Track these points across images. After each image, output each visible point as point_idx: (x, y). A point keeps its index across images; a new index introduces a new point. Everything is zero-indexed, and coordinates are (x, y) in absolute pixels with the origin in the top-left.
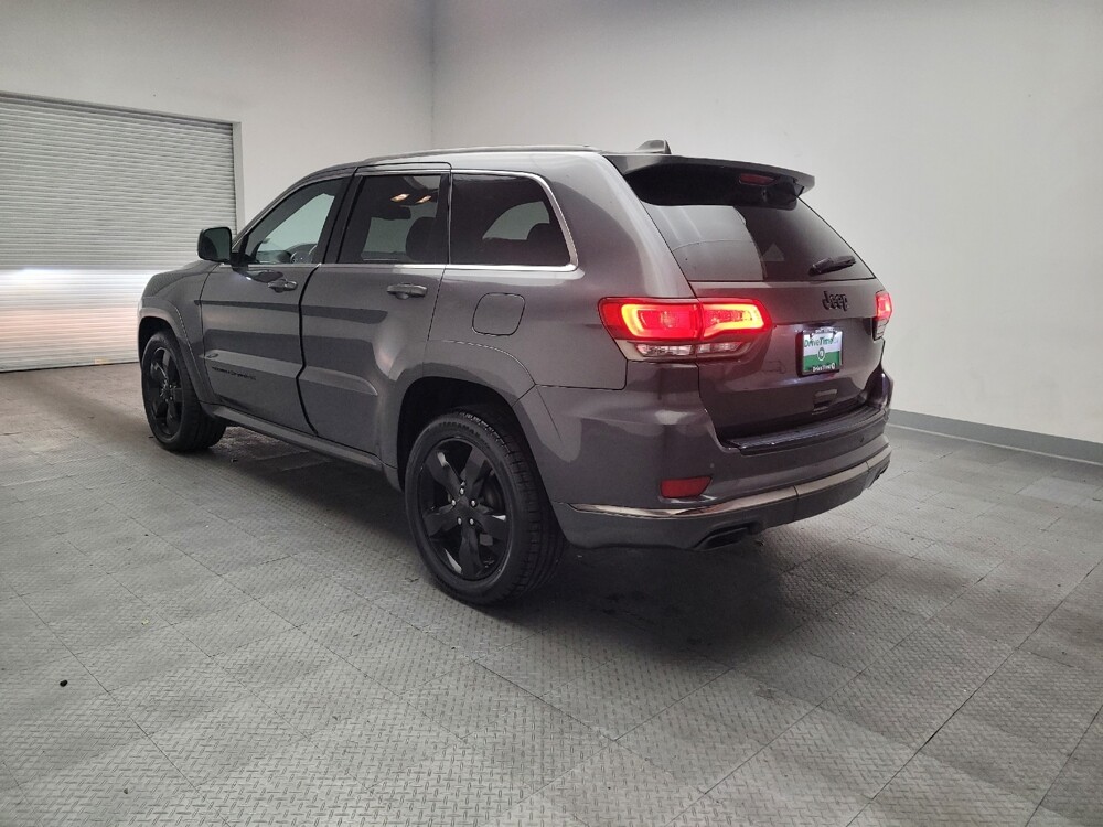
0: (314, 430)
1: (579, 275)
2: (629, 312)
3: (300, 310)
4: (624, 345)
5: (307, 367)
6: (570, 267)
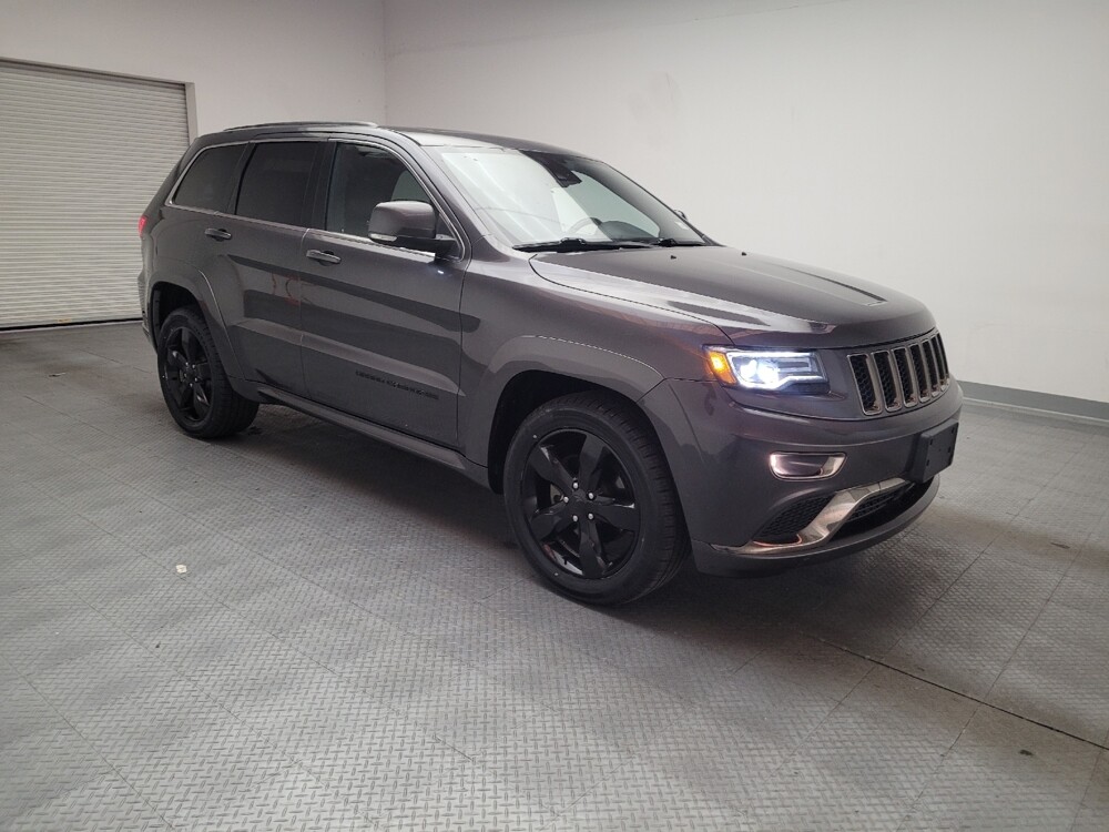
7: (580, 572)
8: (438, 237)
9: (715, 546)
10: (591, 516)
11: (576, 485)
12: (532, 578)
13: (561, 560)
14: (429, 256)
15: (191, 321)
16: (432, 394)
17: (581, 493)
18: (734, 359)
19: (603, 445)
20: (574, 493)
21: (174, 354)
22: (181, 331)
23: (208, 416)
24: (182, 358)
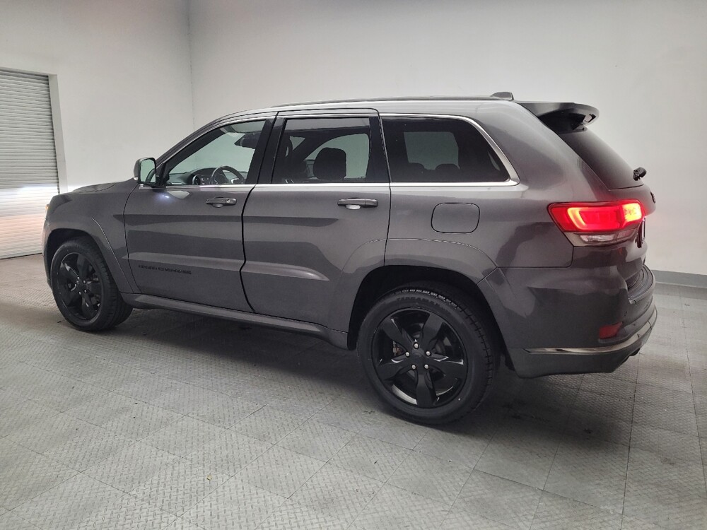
0: (252, 308)
1: (522, 188)
2: (573, 212)
3: (242, 219)
4: (572, 237)
5: (247, 262)
6: (510, 183)
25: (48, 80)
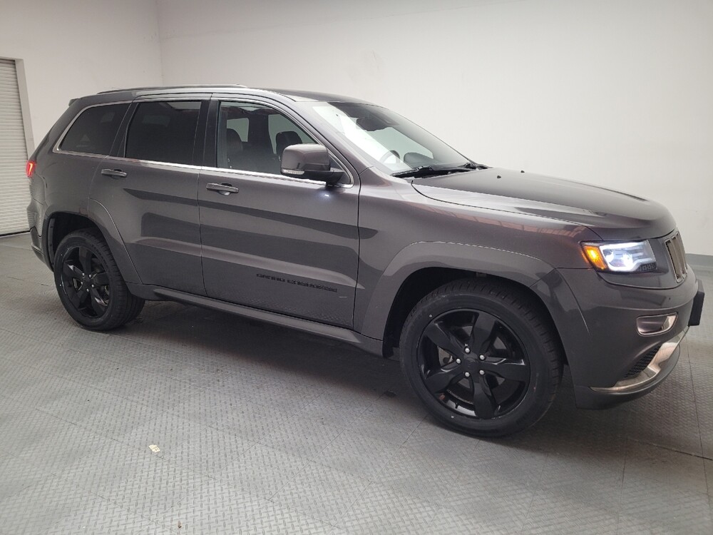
7: (472, 413)
8: (332, 170)
9: (594, 389)
10: (482, 372)
11: (467, 350)
12: (425, 419)
13: (453, 405)
14: (320, 184)
15: (88, 241)
16: (331, 288)
17: (474, 356)
18: (604, 251)
19: (494, 319)
20: (466, 356)
21: (71, 267)
22: (77, 249)
23: (106, 314)
24: (78, 270)
25: (15, 64)
